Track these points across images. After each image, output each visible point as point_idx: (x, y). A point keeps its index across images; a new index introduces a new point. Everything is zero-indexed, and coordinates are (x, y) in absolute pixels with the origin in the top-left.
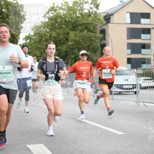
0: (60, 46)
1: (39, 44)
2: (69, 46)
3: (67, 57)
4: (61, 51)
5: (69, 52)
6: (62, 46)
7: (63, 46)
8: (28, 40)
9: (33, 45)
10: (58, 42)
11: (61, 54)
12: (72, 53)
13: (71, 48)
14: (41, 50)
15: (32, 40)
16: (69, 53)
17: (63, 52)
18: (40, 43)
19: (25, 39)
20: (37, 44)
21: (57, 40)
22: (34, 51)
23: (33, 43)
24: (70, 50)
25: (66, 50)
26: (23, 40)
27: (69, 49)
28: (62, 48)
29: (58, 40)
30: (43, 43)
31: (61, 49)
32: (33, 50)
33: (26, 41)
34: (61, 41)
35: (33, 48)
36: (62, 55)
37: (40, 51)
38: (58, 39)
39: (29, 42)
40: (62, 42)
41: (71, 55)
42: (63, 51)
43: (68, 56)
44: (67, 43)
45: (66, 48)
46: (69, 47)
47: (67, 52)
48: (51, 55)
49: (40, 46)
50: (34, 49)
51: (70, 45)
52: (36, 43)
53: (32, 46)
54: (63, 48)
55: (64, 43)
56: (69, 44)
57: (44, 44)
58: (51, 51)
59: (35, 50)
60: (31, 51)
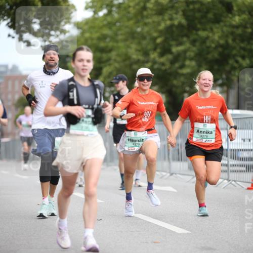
0: (204, 30)
1: (137, 22)
2: (235, 30)
3: (228, 63)
4: (208, 44)
5: (234, 48)
6: (212, 29)
7: (215, 30)
8: (101, 9)
9: (118, 24)
10: (198, 15)
11: (208, 53)
12: (242, 52)
13: (240, 35)
14: (144, 42)
15: (114, 9)
16: (234, 52)
17: (216, 48)
18: (139, 17)
19: (91, 7)
20: (131, 22)
21: (193, 10)
22: (121, 44)
23: (118, 21)
24: (237, 41)
25: (222, 42)
26: (86, 8)
27: (234, 40)
28: (211, 35)
29: (199, 10)
30: (149, 20)
31: (207, 38)
32: (117, 41)
33: (95, 12)
34: (208, 12)
35: (116, 34)
36: (210, 56)
37: (139, 43)
38: (197, 6)
39: (106, 15)
40: (210, 15)
41: (239, 59)
42: (213, 45)
43: (231, 62)
44: (228, 19)
45: (225, 36)
46: (232, 33)
47: (226, 46)
49: (139, 30)
50: (120, 37)
51: (237, 27)
52: (129, 19)
53: (114, 28)
54: (214, 34)
55: (217, 20)
56: (234, 23)
57: (154, 22)
58: (84, 66)
59: (126, 40)
60: (111, 44)
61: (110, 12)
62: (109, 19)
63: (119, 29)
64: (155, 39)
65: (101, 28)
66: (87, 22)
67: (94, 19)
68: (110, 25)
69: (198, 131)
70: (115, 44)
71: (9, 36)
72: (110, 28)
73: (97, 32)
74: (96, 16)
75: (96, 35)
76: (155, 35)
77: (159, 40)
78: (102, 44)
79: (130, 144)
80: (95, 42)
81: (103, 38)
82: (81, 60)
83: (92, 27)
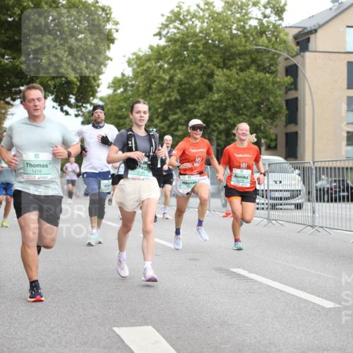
0: (192, 104)
2: (214, 103)
3: (209, 127)
4: (196, 113)
5: (213, 117)
6: (197, 103)
7: (200, 103)
8: (119, 88)
9: (131, 99)
10: (187, 92)
12: (219, 120)
15: (129, 88)
16: (213, 119)
17: (201, 116)
18: (146, 94)
19: (112, 87)
21: (185, 89)
23: (131, 96)
24: (216, 112)
25: (206, 112)
26: (109, 88)
27: (213, 111)
28: (196, 106)
29: (189, 90)
30: (154, 97)
31: (195, 109)
33: (115, 90)
34: (195, 90)
38: (187, 87)
39: (122, 93)
40: (197, 93)
41: (217, 125)
43: (212, 127)
44: (210, 96)
46: (212, 106)
52: (139, 95)
54: (199, 106)
56: (214, 99)
57: (157, 98)
58: (141, 117)
60: (125, 113)
61: (125, 90)
62: (125, 95)
64: (157, 109)
65: (119, 101)
66: (109, 97)
67: (114, 95)
69: (235, 176)
71: (54, 107)
72: (126, 102)
73: (116, 104)
74: (116, 93)
75: (115, 107)
76: (157, 106)
77: (160, 110)
78: (120, 113)
79: (185, 186)
80: (114, 111)
81: (121, 108)
82: (139, 112)
83: (112, 101)
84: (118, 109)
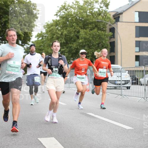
2: (80, 44)
3: (78, 54)
5: (79, 49)
6: (73, 44)
8: (40, 37)
15: (44, 38)
18: (51, 40)
19: (37, 37)
20: (49, 42)
23: (45, 41)
25: (76, 47)
26: (35, 37)
29: (69, 38)
31: (72, 46)
32: (45, 47)
33: (38, 39)
35: (44, 45)
36: (73, 52)
40: (73, 39)
42: (73, 48)
44: (78, 41)
47: (77, 49)
48: (56, 51)
55: (75, 41)
56: (80, 42)
58: (56, 48)
59: (47, 47)
60: (43, 48)
61: (42, 39)
62: (42, 40)
63: (45, 43)
65: (40, 43)
67: (38, 41)
68: (43, 42)
69: (100, 72)
70: (44, 48)
72: (43, 43)
74: (39, 39)
75: (38, 45)
78: (40, 48)
80: (38, 47)
81: (41, 46)
83: (37, 43)
84: (39, 46)
